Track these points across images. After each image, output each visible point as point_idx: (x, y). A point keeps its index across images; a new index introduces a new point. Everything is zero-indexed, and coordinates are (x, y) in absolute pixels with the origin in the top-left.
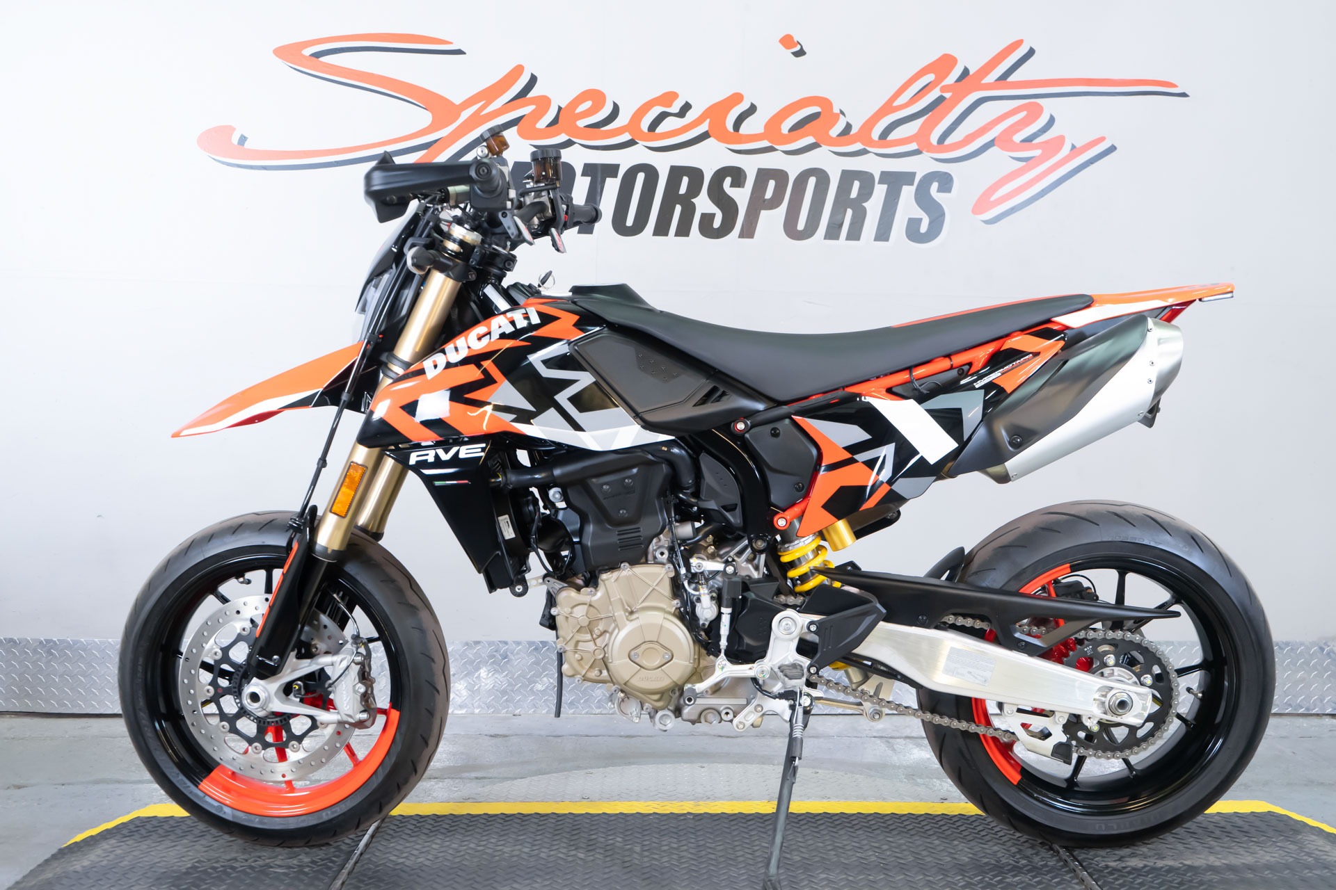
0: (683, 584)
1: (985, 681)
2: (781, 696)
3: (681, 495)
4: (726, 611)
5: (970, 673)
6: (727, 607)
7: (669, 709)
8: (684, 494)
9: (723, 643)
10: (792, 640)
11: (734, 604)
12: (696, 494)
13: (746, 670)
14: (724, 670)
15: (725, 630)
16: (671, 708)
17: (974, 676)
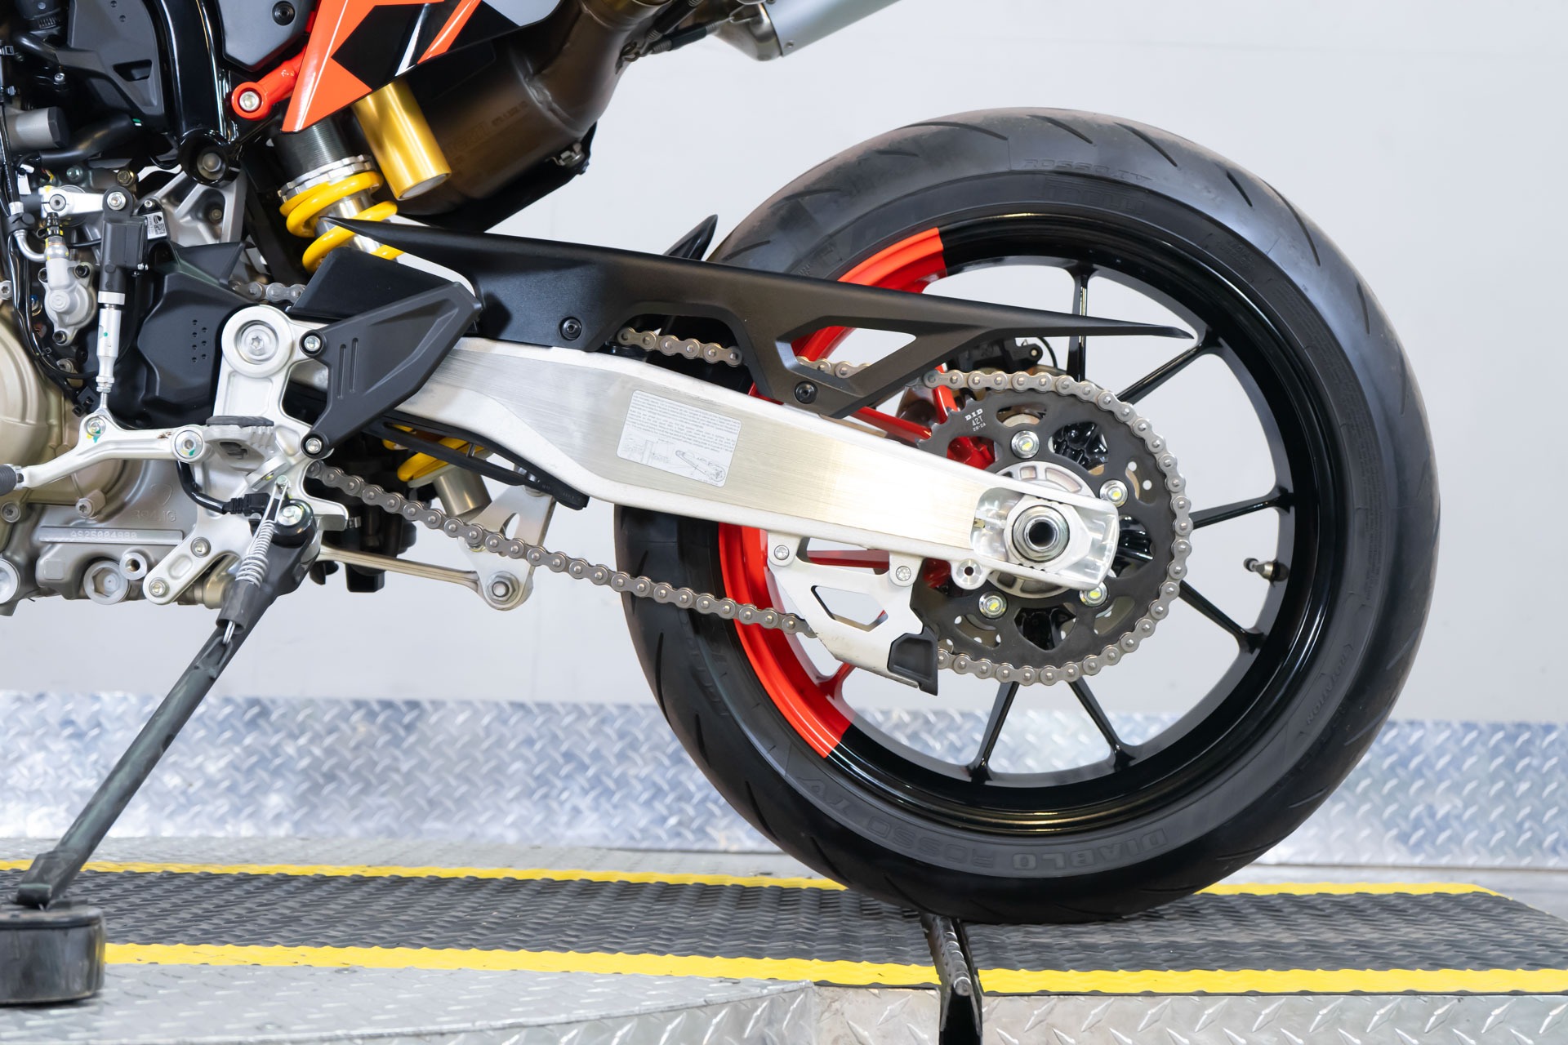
0: (14, 241)
1: (718, 474)
2: (237, 507)
3: (25, 42)
4: (111, 298)
5: (681, 454)
6: (110, 289)
7: (9, 560)
8: (34, 39)
9: (105, 378)
10: (268, 378)
11: (128, 282)
12: (60, 40)
13: (151, 441)
14: (101, 439)
15: (107, 346)
16: (17, 558)
17: (688, 461)
